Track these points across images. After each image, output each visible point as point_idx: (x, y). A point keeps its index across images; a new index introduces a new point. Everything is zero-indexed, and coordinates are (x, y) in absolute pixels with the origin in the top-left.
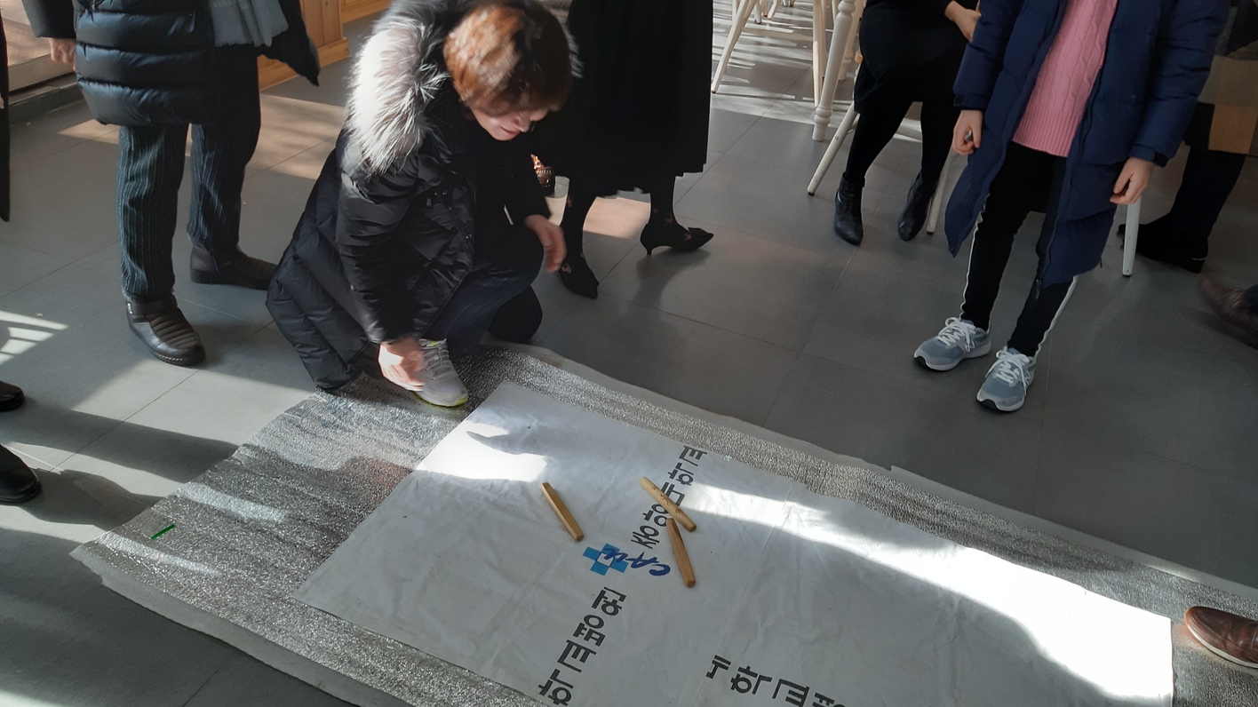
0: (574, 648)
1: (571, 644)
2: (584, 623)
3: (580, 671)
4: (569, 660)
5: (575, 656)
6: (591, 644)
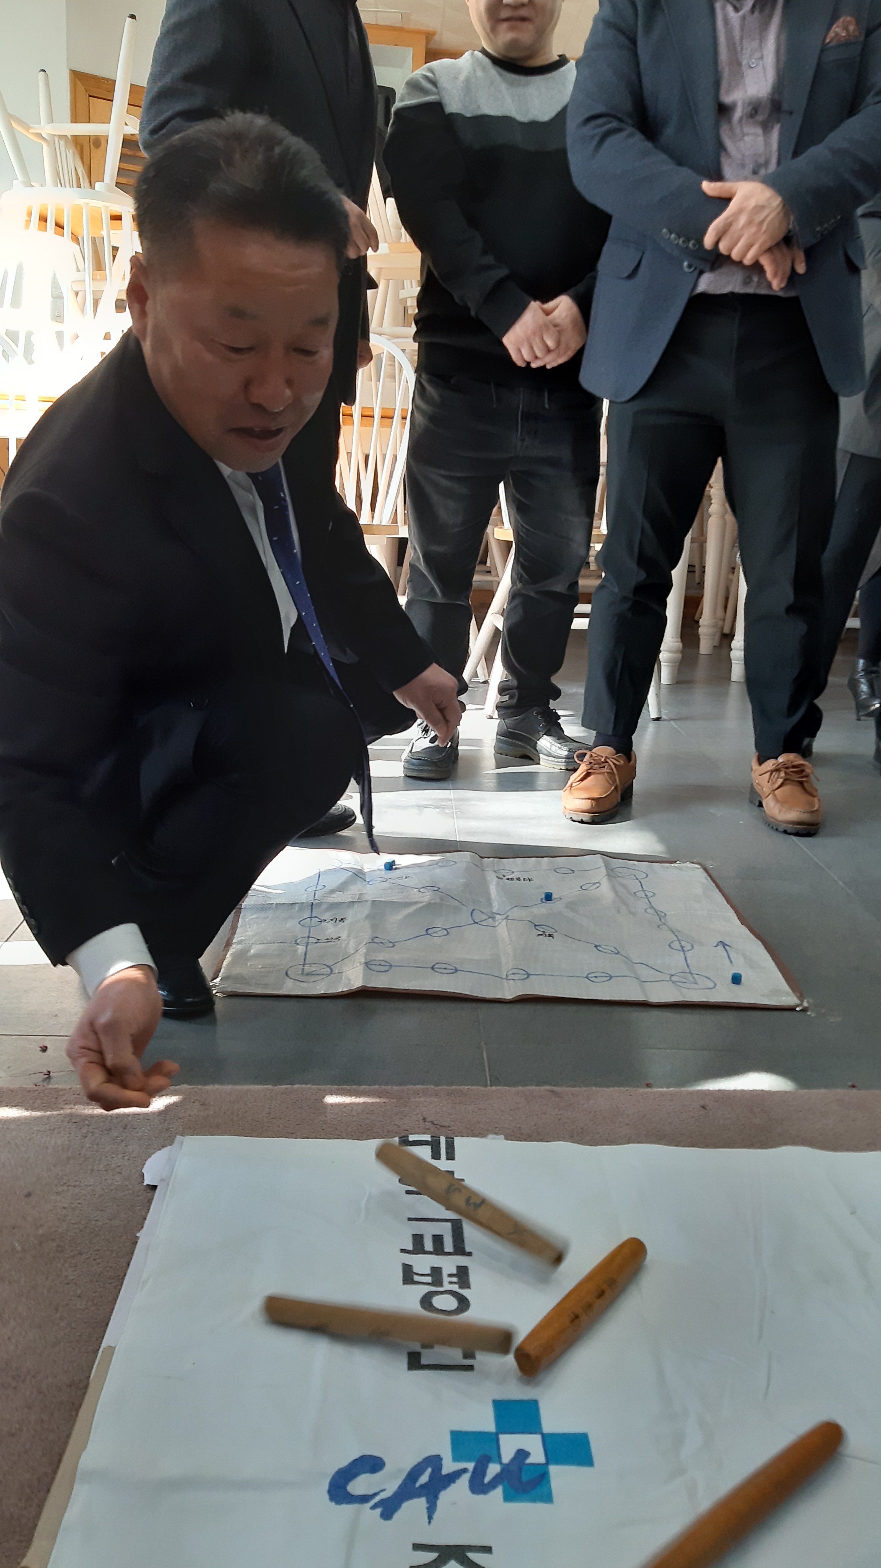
1: (460, 1249)
2: (465, 1293)
3: (410, 1219)
4: (446, 1230)
6: (422, 1264)
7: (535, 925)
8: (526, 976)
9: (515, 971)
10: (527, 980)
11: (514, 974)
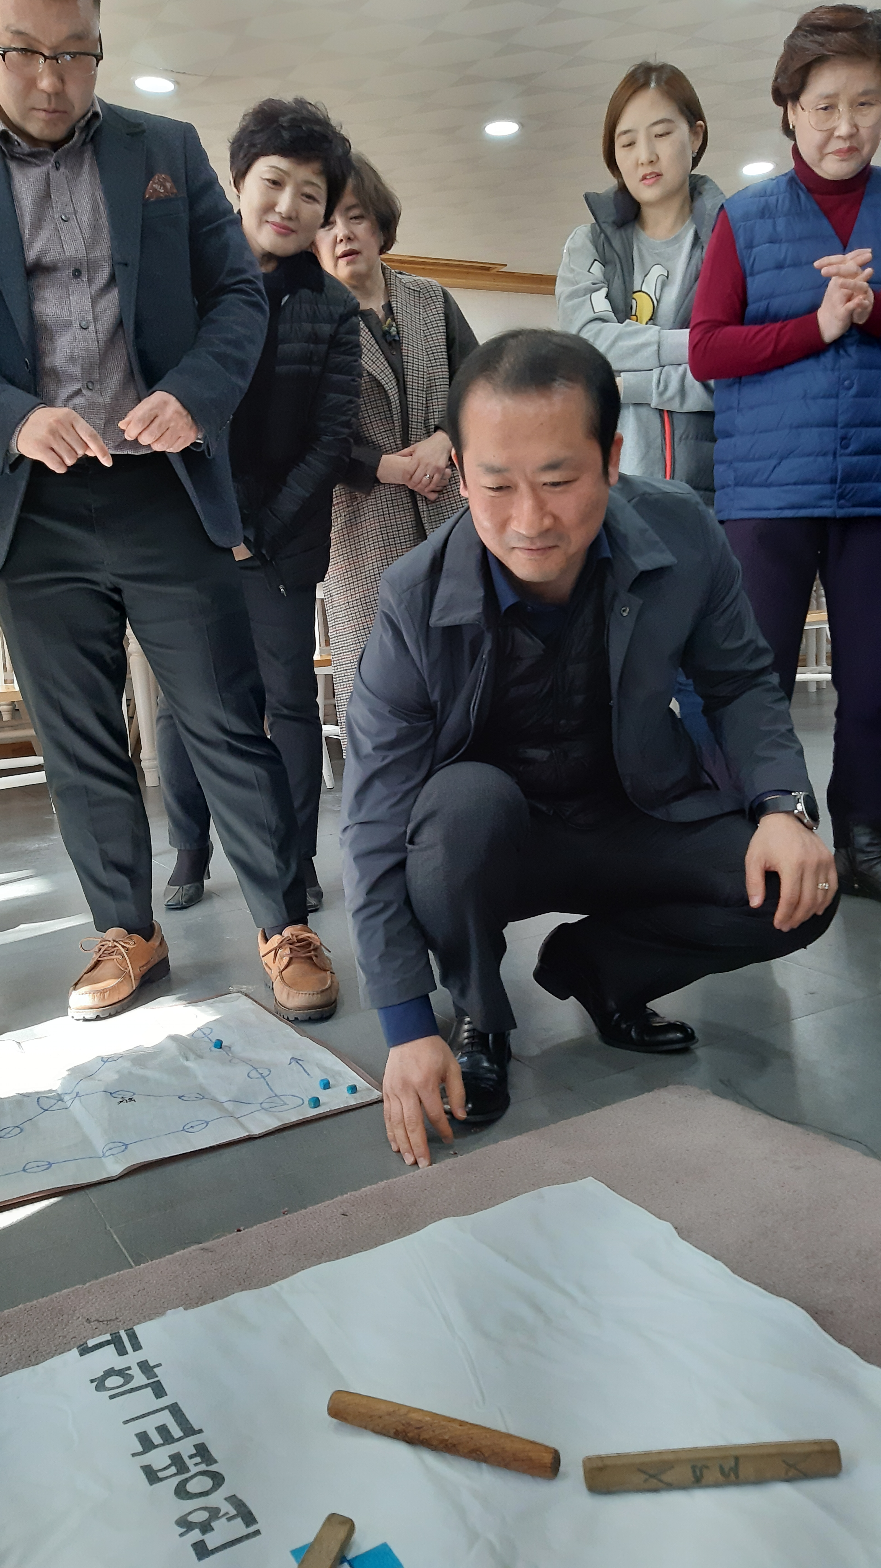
0: (176, 1432)
1: (189, 1430)
2: (213, 1468)
3: (126, 1422)
4: (166, 1418)
5: (163, 1430)
6: (159, 1458)
7: (111, 1093)
8: (124, 1147)
9: (111, 1145)
10: (127, 1151)
11: (111, 1149)
